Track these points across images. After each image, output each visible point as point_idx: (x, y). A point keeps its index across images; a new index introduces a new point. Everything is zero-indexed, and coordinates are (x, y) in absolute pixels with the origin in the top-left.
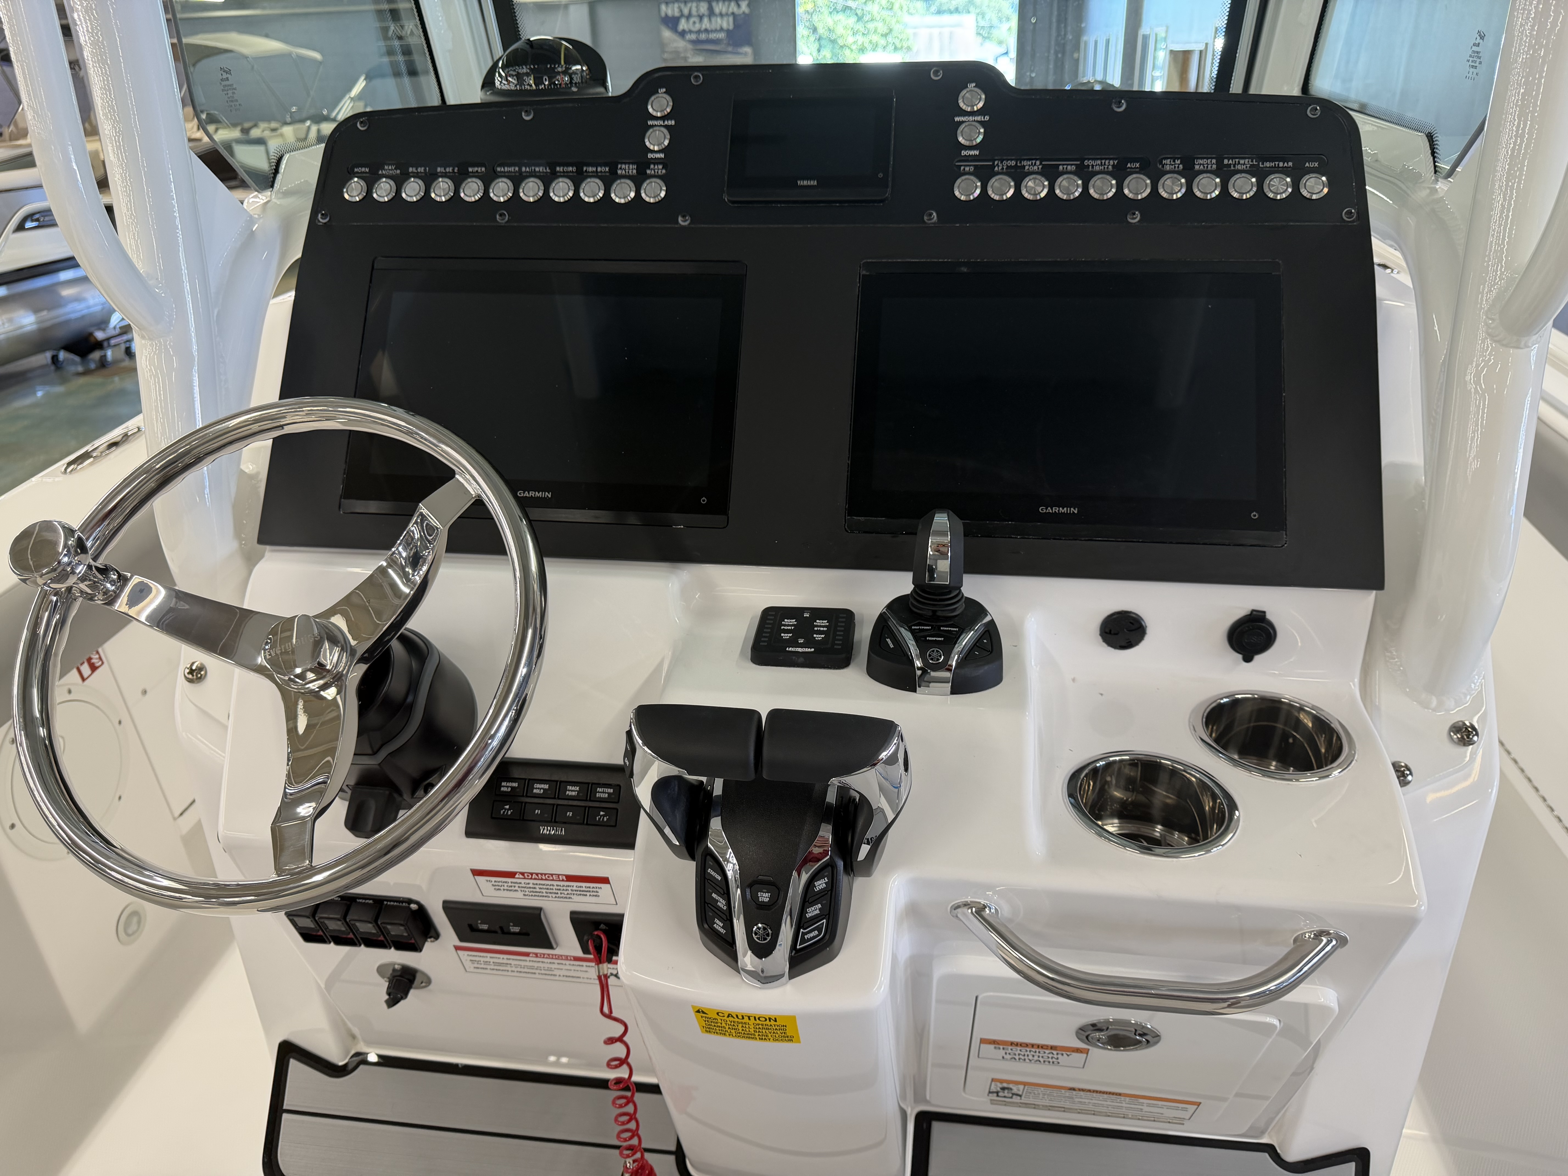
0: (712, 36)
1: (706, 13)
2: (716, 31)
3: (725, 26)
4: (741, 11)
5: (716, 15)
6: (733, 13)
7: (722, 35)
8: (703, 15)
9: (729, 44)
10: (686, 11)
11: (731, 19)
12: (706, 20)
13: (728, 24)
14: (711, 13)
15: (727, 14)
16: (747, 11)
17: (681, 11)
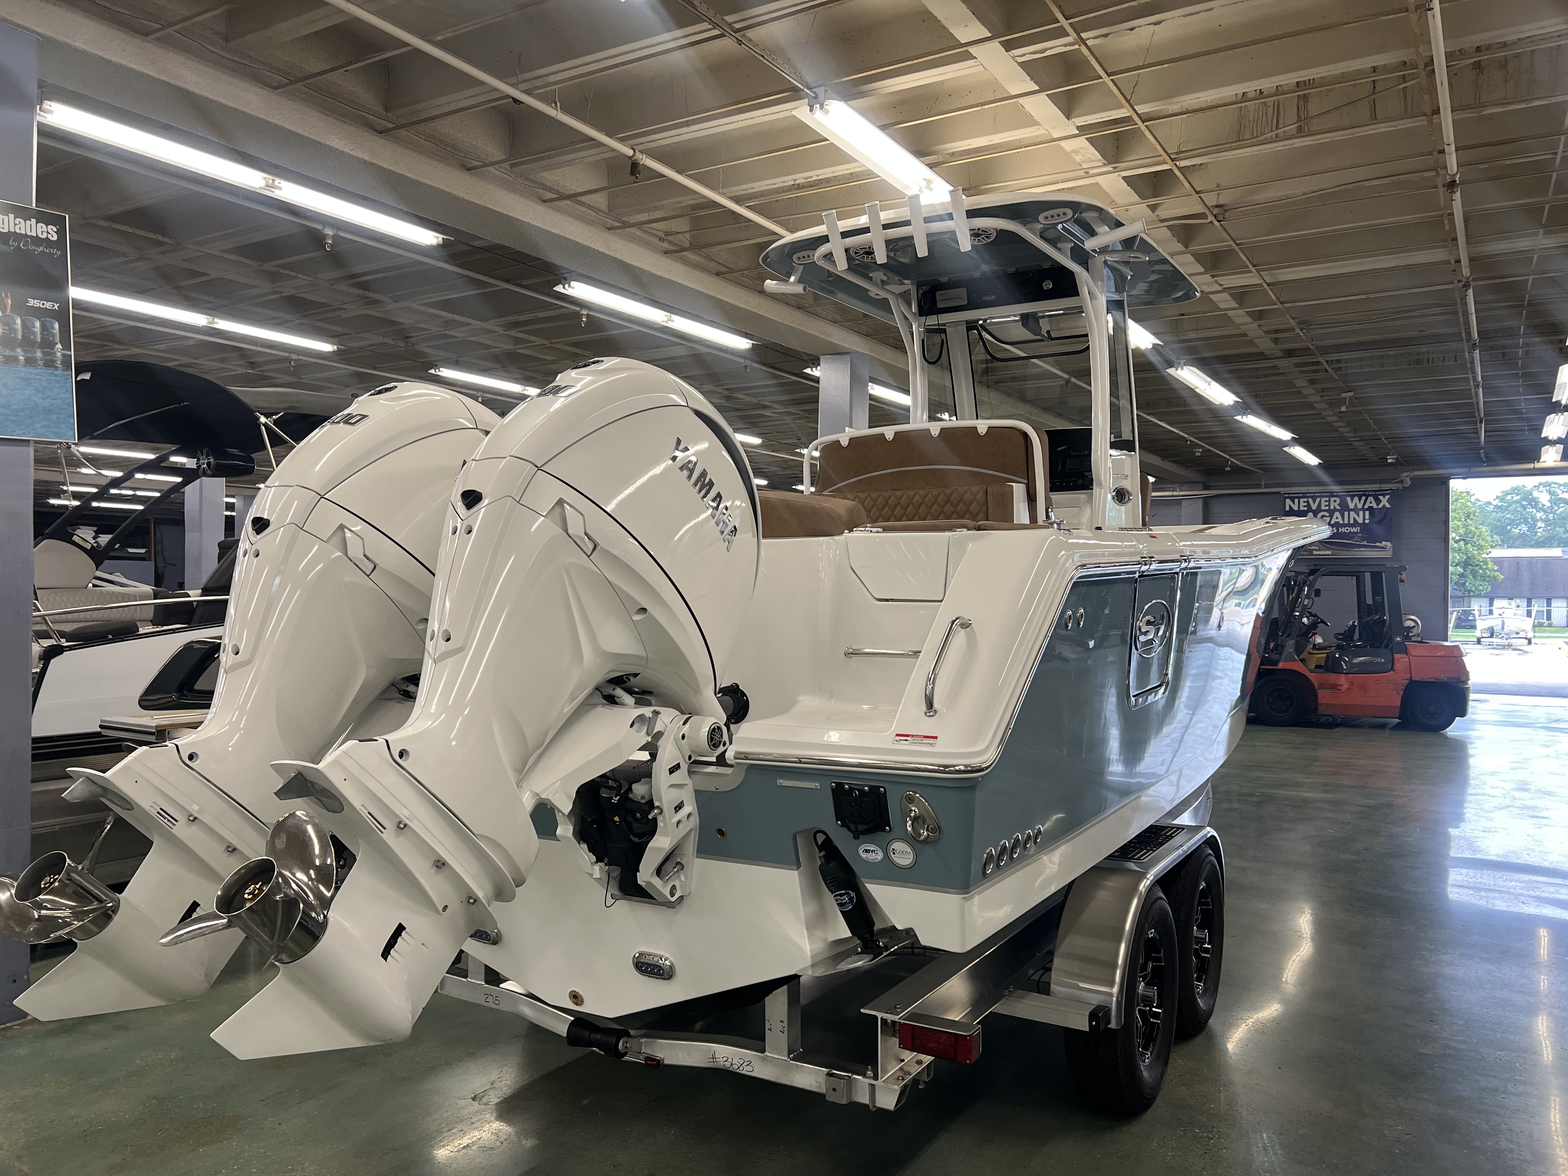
0: (1343, 530)
1: (1338, 508)
2: (1349, 525)
3: (1360, 521)
4: (1380, 506)
5: (1349, 510)
6: (1370, 509)
7: (1354, 530)
8: (1335, 510)
9: (1363, 539)
10: (1314, 507)
11: (1367, 513)
12: (1337, 514)
13: (1364, 519)
14: (1344, 508)
15: (1363, 509)
16: (1388, 506)
17: (1309, 506)
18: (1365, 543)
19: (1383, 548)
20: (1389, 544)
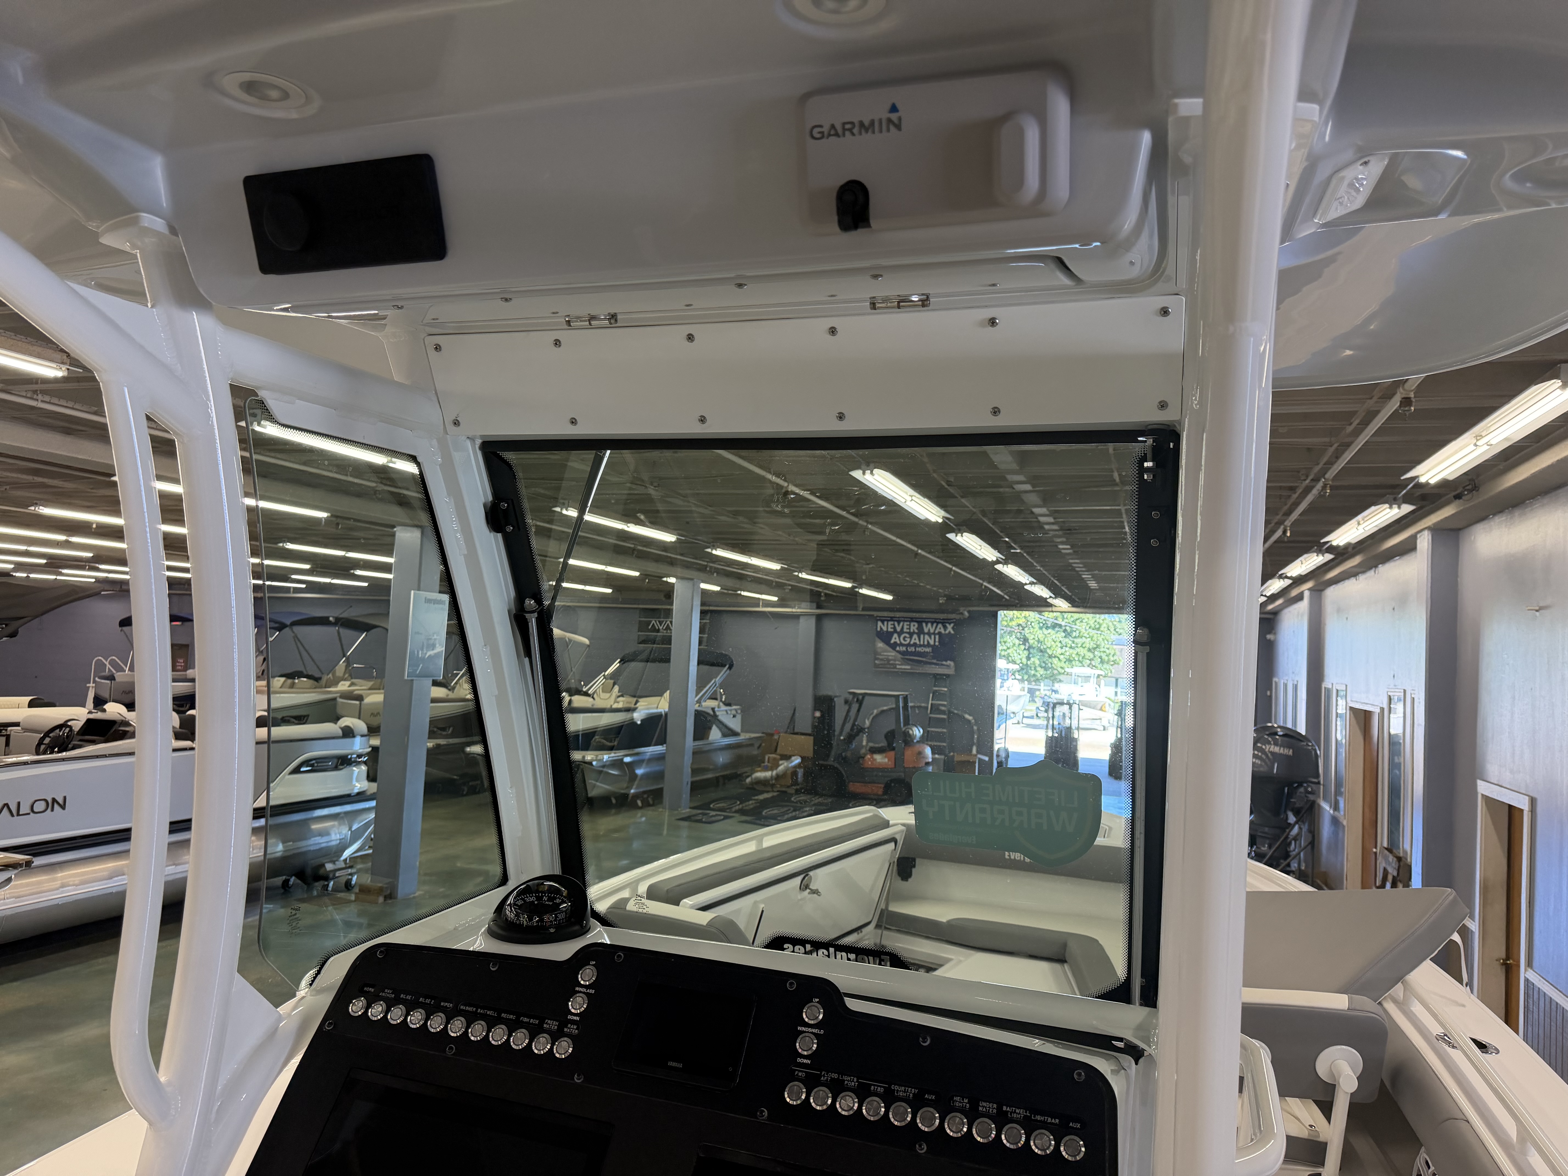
0: (919, 649)
1: (916, 631)
2: (924, 646)
3: (932, 642)
4: (947, 632)
5: (924, 634)
6: (940, 633)
7: (928, 650)
8: (914, 633)
9: (934, 658)
10: (899, 629)
11: (937, 637)
12: (915, 636)
13: (935, 642)
14: (920, 632)
15: (934, 634)
16: (952, 632)
17: (894, 628)
18: (935, 661)
19: (947, 666)
20: (951, 663)
